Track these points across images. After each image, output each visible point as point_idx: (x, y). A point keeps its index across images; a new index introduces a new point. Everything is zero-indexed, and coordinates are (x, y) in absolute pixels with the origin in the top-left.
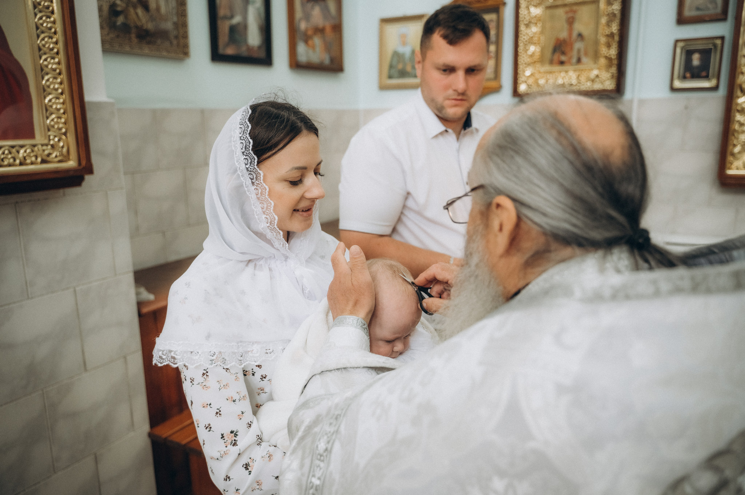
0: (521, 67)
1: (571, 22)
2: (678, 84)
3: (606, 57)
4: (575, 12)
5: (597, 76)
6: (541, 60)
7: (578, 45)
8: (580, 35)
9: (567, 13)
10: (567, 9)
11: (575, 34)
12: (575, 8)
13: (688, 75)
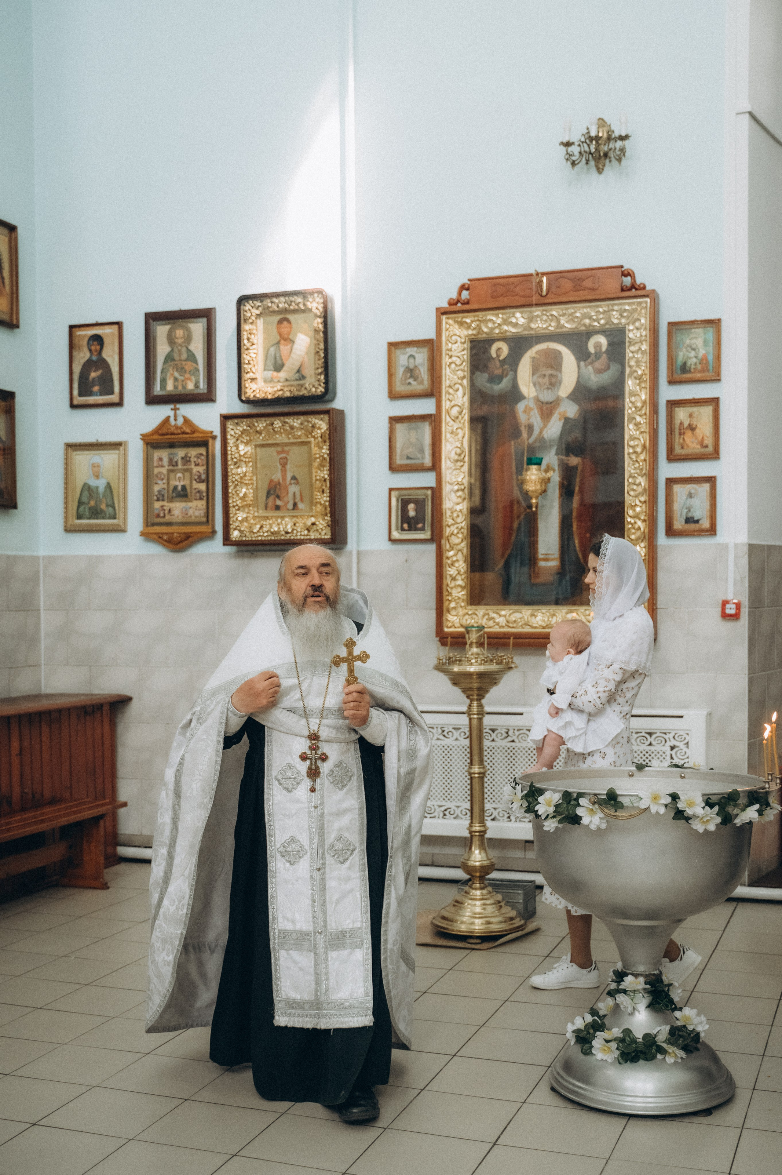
0: (232, 511)
1: (284, 463)
2: (396, 535)
3: (321, 504)
4: (287, 452)
5: (313, 524)
6: (255, 503)
7: (293, 489)
8: (294, 478)
9: (279, 453)
10: (279, 449)
11: (289, 478)
12: (286, 449)
13: (406, 526)
